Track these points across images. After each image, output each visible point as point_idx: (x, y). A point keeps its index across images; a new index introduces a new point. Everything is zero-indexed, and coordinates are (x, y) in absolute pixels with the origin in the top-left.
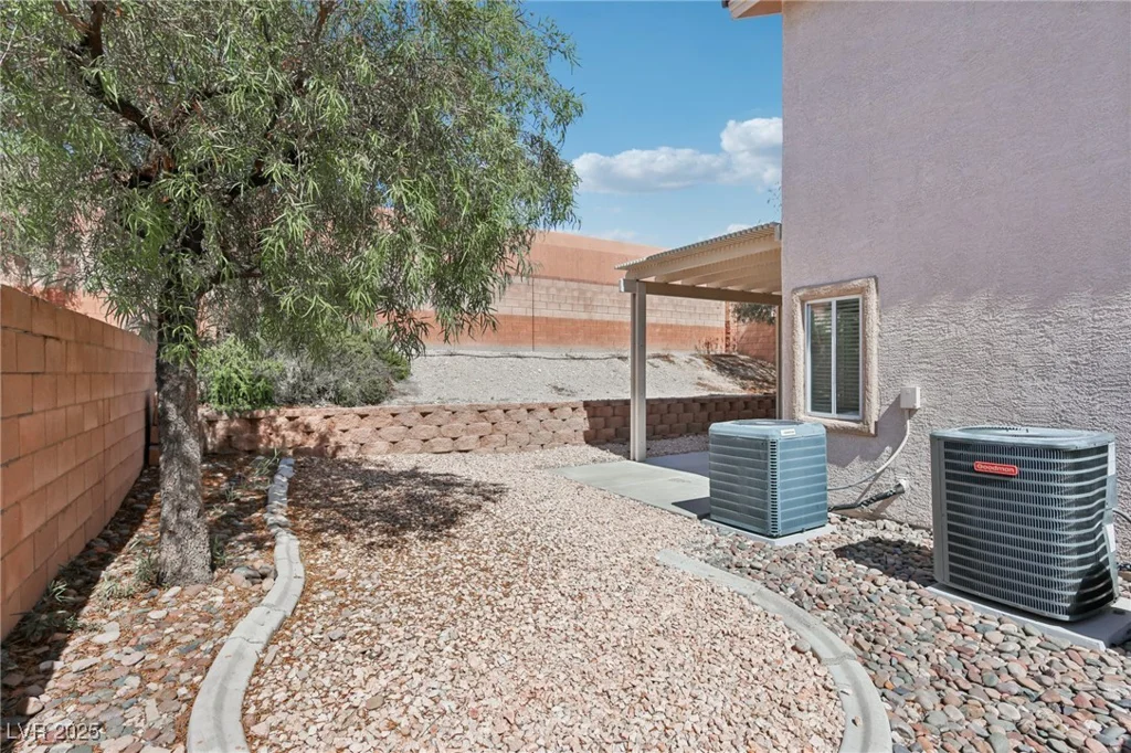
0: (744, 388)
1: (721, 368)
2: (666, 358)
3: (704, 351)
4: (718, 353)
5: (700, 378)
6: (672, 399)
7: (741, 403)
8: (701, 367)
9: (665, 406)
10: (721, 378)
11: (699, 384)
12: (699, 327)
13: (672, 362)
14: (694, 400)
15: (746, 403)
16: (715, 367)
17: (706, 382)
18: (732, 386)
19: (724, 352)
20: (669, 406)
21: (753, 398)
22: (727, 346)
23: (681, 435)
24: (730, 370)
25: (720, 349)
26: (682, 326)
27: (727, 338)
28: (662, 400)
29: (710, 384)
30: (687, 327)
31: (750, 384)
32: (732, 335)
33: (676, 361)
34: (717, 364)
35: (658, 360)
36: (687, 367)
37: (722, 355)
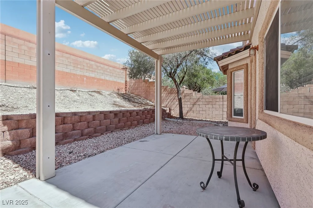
0: (135, 106)
1: (124, 98)
2: (99, 92)
3: (117, 91)
4: (123, 93)
5: (114, 102)
6: (97, 112)
7: (135, 113)
8: (115, 97)
9: (91, 116)
10: (124, 102)
11: (114, 104)
12: (115, 82)
13: (102, 94)
14: (111, 112)
15: (137, 113)
16: (122, 98)
17: (117, 103)
18: (129, 106)
19: (125, 93)
20: (94, 116)
21: (140, 110)
22: (126, 90)
23: (102, 134)
24: (128, 99)
25: (123, 92)
26: (107, 80)
27: (126, 87)
28: (89, 113)
29: (119, 104)
30: (109, 81)
31: (137, 105)
32: (128, 87)
33: (103, 94)
34: (123, 97)
35: (94, 93)
36: (109, 97)
37: (124, 94)
